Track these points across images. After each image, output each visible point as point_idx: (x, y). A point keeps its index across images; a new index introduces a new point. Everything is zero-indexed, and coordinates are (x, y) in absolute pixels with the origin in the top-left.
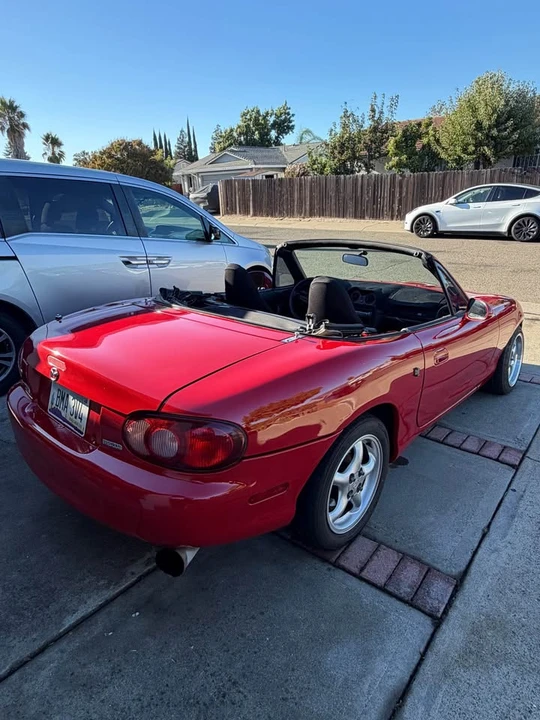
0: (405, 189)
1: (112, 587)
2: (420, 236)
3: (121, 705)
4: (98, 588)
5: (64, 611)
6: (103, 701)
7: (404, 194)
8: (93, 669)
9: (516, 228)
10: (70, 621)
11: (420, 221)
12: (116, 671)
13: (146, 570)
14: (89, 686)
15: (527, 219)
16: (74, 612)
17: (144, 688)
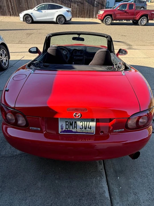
0: (12, 3)
1: (103, 177)
2: (27, 23)
3: (148, 199)
4: (100, 181)
5: (102, 194)
6: (143, 202)
7: (13, 5)
8: (130, 199)
9: (58, 20)
10: (107, 195)
11: (26, 17)
12: (135, 194)
13: (103, 166)
14: (136, 203)
15: (61, 16)
16: (104, 191)
17: (146, 190)
